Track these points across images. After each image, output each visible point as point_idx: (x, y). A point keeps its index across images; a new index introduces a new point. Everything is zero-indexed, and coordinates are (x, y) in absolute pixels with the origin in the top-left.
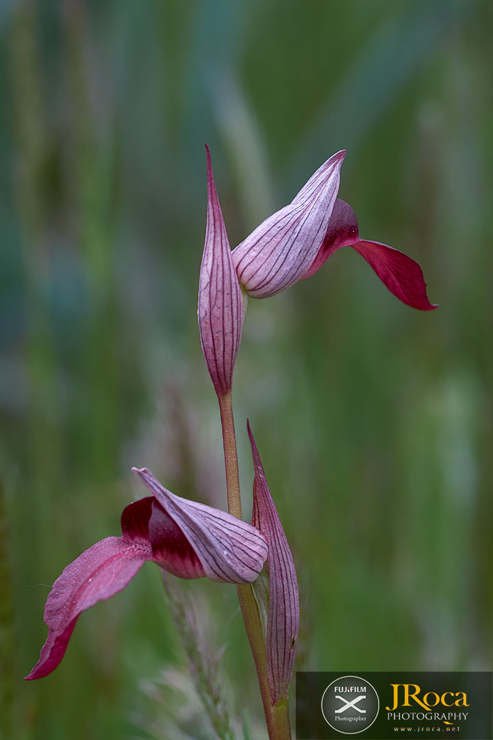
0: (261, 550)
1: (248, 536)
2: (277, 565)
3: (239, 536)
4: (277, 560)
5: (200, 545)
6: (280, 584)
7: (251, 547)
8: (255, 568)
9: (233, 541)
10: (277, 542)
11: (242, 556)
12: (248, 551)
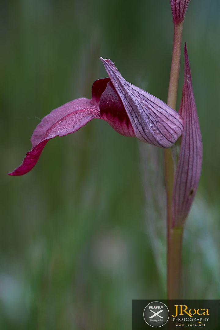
0: (177, 129)
1: (170, 118)
2: (188, 141)
3: (163, 116)
4: (188, 138)
5: (134, 116)
6: (187, 153)
7: (170, 125)
8: (170, 139)
9: (159, 119)
10: (191, 126)
11: (163, 130)
12: (167, 127)
